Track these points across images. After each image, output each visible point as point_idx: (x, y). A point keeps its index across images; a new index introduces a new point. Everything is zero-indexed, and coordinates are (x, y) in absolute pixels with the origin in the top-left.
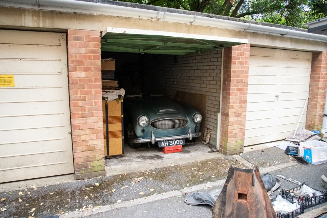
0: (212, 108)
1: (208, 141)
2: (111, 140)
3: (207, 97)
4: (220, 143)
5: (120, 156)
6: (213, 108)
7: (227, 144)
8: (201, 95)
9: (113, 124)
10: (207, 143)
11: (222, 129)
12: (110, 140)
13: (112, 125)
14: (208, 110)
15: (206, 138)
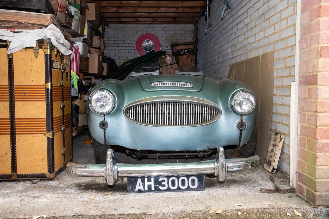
0: (285, 79)
1: (275, 164)
2: (21, 138)
3: (276, 56)
4: (298, 168)
5: (42, 177)
6: (287, 77)
7: (315, 169)
8: (264, 56)
9: (25, 102)
10: (274, 169)
11: (302, 126)
12: (19, 138)
13: (23, 105)
14: (278, 87)
15: (271, 157)
